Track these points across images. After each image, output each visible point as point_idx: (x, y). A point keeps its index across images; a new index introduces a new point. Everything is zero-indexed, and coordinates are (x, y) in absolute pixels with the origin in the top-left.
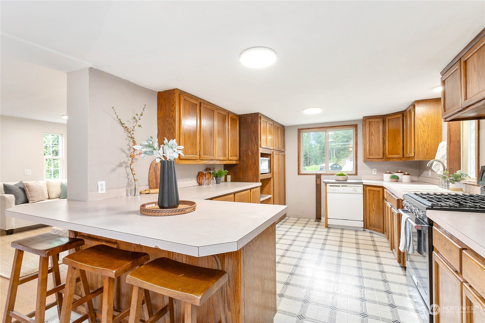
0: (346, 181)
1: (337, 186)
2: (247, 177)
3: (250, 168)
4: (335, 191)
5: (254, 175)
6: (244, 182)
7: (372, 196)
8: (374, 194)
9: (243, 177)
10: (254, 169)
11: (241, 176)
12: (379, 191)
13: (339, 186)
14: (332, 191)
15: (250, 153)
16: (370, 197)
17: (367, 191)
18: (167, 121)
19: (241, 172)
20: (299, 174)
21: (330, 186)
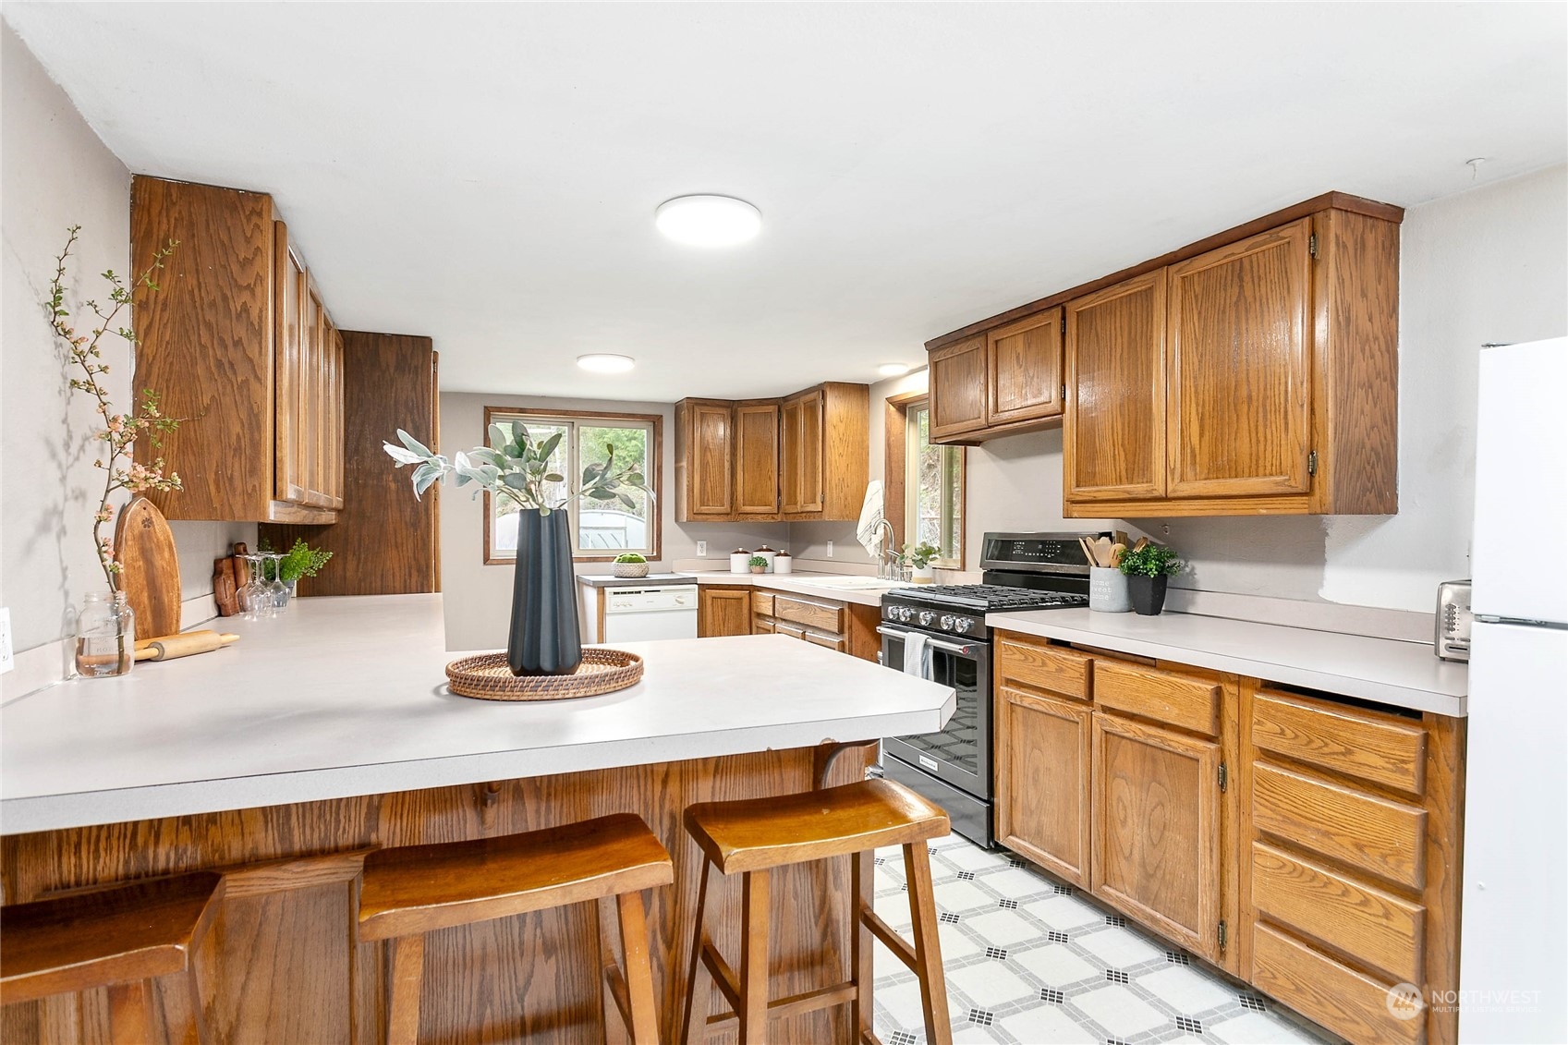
0: (645, 577)
1: (632, 593)
2: (379, 573)
3: (393, 541)
4: (628, 609)
5: (410, 568)
6: (365, 594)
7: (720, 613)
8: (725, 609)
9: (360, 574)
10: (411, 545)
11: (348, 574)
12: (741, 599)
13: (640, 592)
14: (622, 609)
15: (393, 486)
16: (716, 618)
17: (709, 602)
18: (209, 326)
19: (350, 558)
20: (486, 560)
21: (615, 593)
